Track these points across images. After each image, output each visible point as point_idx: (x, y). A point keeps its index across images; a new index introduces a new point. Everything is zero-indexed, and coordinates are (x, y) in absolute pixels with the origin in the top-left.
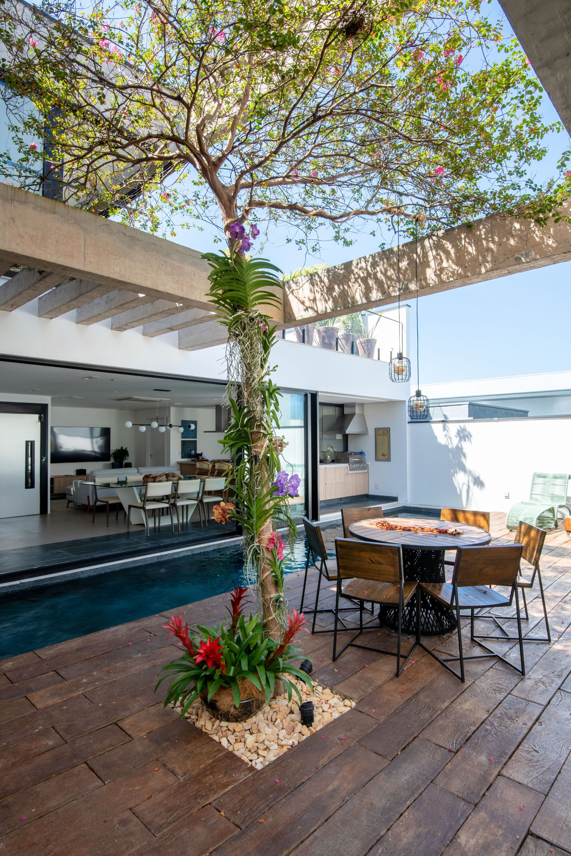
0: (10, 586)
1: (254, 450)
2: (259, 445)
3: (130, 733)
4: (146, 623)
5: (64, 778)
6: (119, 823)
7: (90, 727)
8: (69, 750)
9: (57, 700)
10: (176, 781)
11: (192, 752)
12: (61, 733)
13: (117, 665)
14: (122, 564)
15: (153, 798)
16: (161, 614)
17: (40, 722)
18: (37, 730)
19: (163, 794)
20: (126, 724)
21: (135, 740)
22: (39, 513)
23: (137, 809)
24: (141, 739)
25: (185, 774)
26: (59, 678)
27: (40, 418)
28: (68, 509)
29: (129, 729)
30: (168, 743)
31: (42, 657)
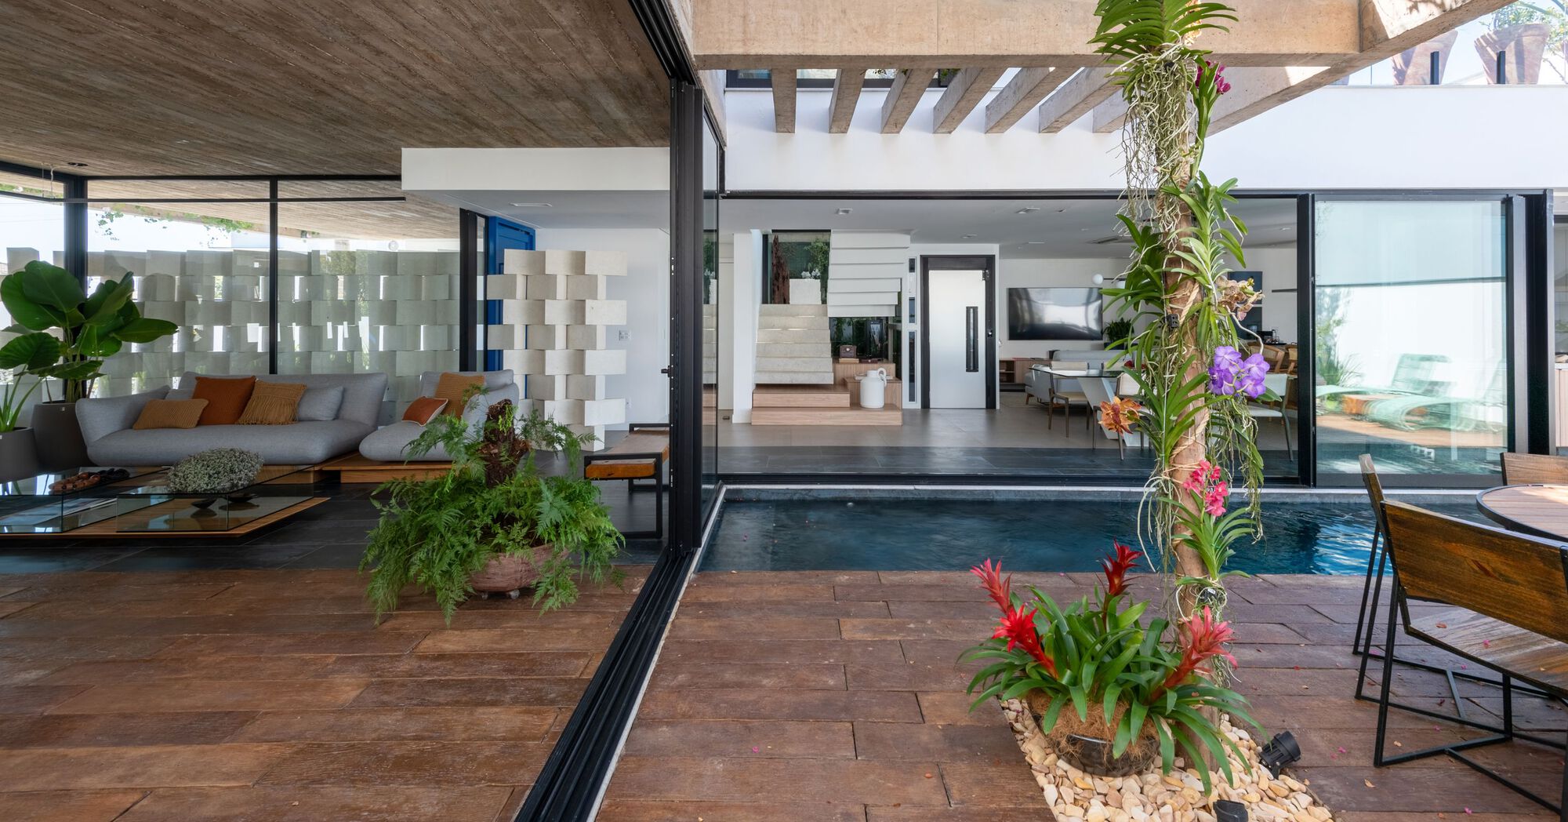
0: (902, 491)
1: (1168, 306)
2: (1178, 296)
3: (924, 713)
4: (1038, 580)
5: (820, 729)
6: (842, 814)
7: (883, 684)
8: (844, 700)
9: (868, 637)
10: (943, 805)
11: (991, 779)
12: (848, 676)
13: (963, 621)
14: (1059, 492)
15: (900, 808)
16: (1070, 574)
17: (835, 654)
18: (826, 662)
19: (915, 811)
20: (926, 701)
21: (927, 723)
22: (984, 407)
23: (873, 811)
24: (934, 727)
25: (962, 802)
26: (886, 611)
27: (985, 275)
28: (1028, 406)
29: (927, 708)
30: (966, 750)
31: (883, 581)
